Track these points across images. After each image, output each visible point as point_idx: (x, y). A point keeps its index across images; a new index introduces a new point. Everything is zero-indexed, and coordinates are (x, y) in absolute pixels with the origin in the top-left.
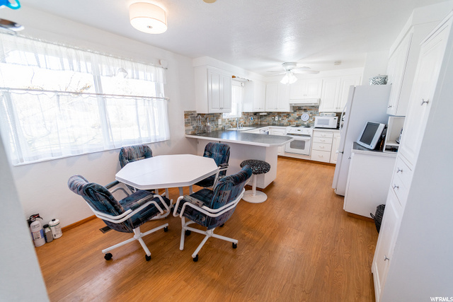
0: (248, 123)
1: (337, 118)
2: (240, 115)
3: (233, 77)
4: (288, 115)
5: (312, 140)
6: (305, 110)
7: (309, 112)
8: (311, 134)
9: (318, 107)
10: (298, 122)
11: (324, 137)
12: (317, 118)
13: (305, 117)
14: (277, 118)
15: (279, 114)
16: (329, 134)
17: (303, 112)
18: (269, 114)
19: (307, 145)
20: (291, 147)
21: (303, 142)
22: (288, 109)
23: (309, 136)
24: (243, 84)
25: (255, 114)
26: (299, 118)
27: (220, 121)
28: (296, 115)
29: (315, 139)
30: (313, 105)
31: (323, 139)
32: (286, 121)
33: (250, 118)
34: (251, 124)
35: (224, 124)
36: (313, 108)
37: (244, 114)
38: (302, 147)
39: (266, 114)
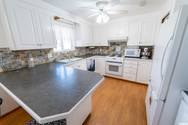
0: (81, 54)
1: (140, 50)
2: (74, 49)
3: (56, 18)
4: (107, 48)
5: (123, 66)
6: (118, 45)
7: (120, 46)
8: (122, 61)
9: (127, 43)
10: (114, 52)
11: (132, 64)
12: (126, 50)
13: (118, 49)
14: (101, 50)
15: (102, 47)
16: (135, 62)
17: (117, 46)
18: (96, 47)
19: (120, 69)
20: (109, 70)
21: (117, 67)
22: (106, 44)
23: (121, 63)
24: (74, 27)
25: (87, 48)
26: (115, 50)
27: (50, 55)
28: (112, 48)
29: (125, 65)
30: (123, 41)
31: (131, 65)
32: (106, 52)
33: (82, 50)
34: (84, 54)
35: (56, 57)
36: (123, 44)
37: (77, 48)
38: (117, 71)
39: (94, 47)
